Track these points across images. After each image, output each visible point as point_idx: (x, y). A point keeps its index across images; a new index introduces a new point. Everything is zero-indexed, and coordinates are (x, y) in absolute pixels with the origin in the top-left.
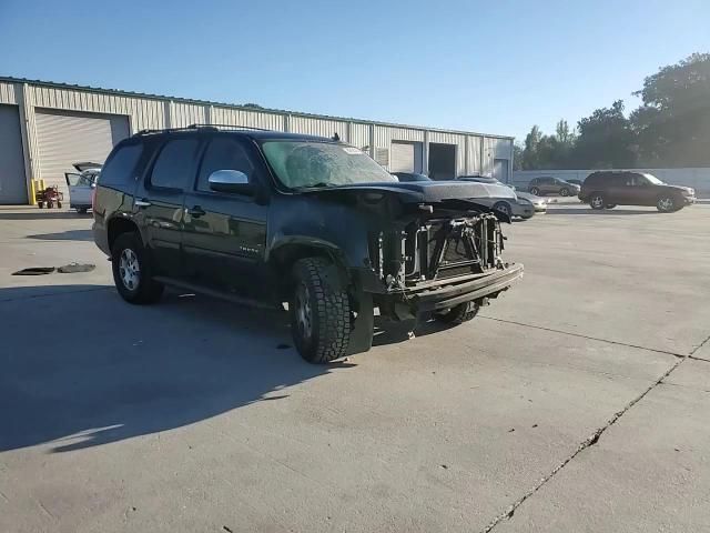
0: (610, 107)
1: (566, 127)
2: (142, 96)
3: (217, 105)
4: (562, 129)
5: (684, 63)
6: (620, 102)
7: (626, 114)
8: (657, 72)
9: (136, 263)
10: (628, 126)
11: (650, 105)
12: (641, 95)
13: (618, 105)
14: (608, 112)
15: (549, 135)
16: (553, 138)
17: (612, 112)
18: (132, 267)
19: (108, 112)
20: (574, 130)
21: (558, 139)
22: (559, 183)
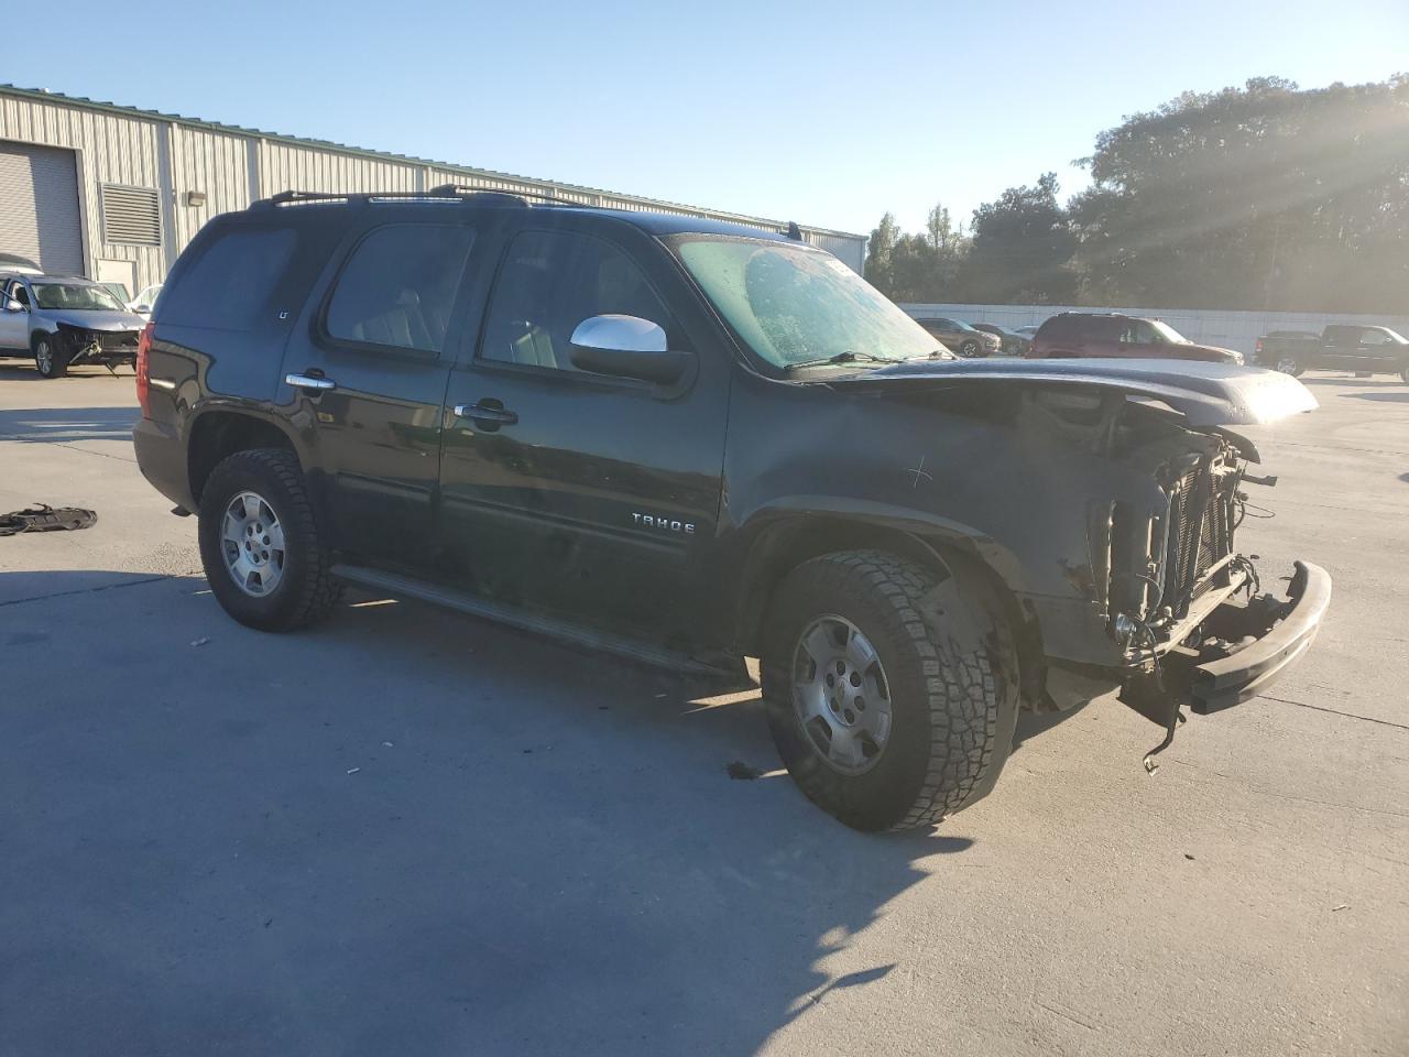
0: (1032, 184)
1: (946, 219)
2: (107, 109)
3: (274, 139)
4: (939, 224)
5: (1167, 110)
6: (1052, 176)
7: (1062, 201)
8: (1120, 124)
9: (277, 532)
10: (1064, 222)
11: (1106, 185)
12: (1088, 166)
13: (1047, 183)
14: (1029, 195)
15: (913, 234)
16: (920, 240)
17: (1038, 195)
18: (258, 538)
19: (26, 138)
20: (963, 226)
21: (931, 243)
22: (959, 331)
